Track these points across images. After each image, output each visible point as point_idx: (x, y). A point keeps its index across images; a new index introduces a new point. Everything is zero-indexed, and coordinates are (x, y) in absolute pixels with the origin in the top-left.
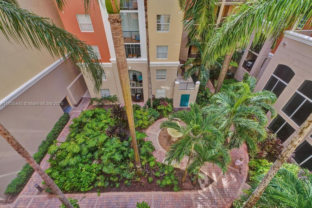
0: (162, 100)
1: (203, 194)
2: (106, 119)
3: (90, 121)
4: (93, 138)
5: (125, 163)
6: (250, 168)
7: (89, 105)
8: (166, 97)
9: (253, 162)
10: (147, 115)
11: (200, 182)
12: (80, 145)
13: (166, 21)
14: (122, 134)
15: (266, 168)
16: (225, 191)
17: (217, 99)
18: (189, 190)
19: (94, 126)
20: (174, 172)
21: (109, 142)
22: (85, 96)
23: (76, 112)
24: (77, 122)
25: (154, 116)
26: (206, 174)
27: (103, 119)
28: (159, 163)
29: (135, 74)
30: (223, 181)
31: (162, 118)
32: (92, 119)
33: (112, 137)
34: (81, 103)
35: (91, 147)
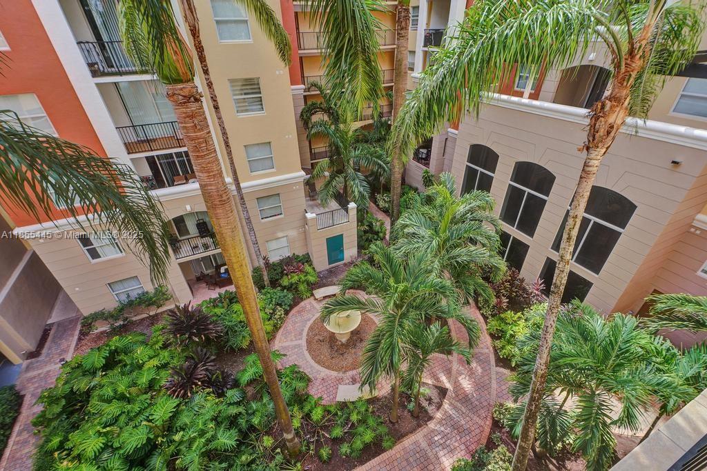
0: (288, 261)
1: (438, 426)
2: (154, 356)
3: (105, 381)
4: (132, 424)
5: (247, 447)
6: (493, 336)
7: (80, 339)
8: (294, 254)
9: (493, 323)
10: (265, 308)
11: (425, 404)
12: (94, 460)
13: (238, 92)
14: (214, 376)
15: (515, 326)
16: (473, 400)
17: (407, 226)
18: (411, 432)
19: (121, 388)
20: (370, 410)
21: (186, 413)
22: (55, 317)
23: (39, 374)
24: (58, 399)
25: (280, 305)
26: (430, 382)
27: (146, 359)
28: (331, 406)
29: (201, 221)
30: (461, 381)
31: (299, 303)
32: (109, 372)
33: (189, 394)
34: (47, 345)
35: (136, 450)
